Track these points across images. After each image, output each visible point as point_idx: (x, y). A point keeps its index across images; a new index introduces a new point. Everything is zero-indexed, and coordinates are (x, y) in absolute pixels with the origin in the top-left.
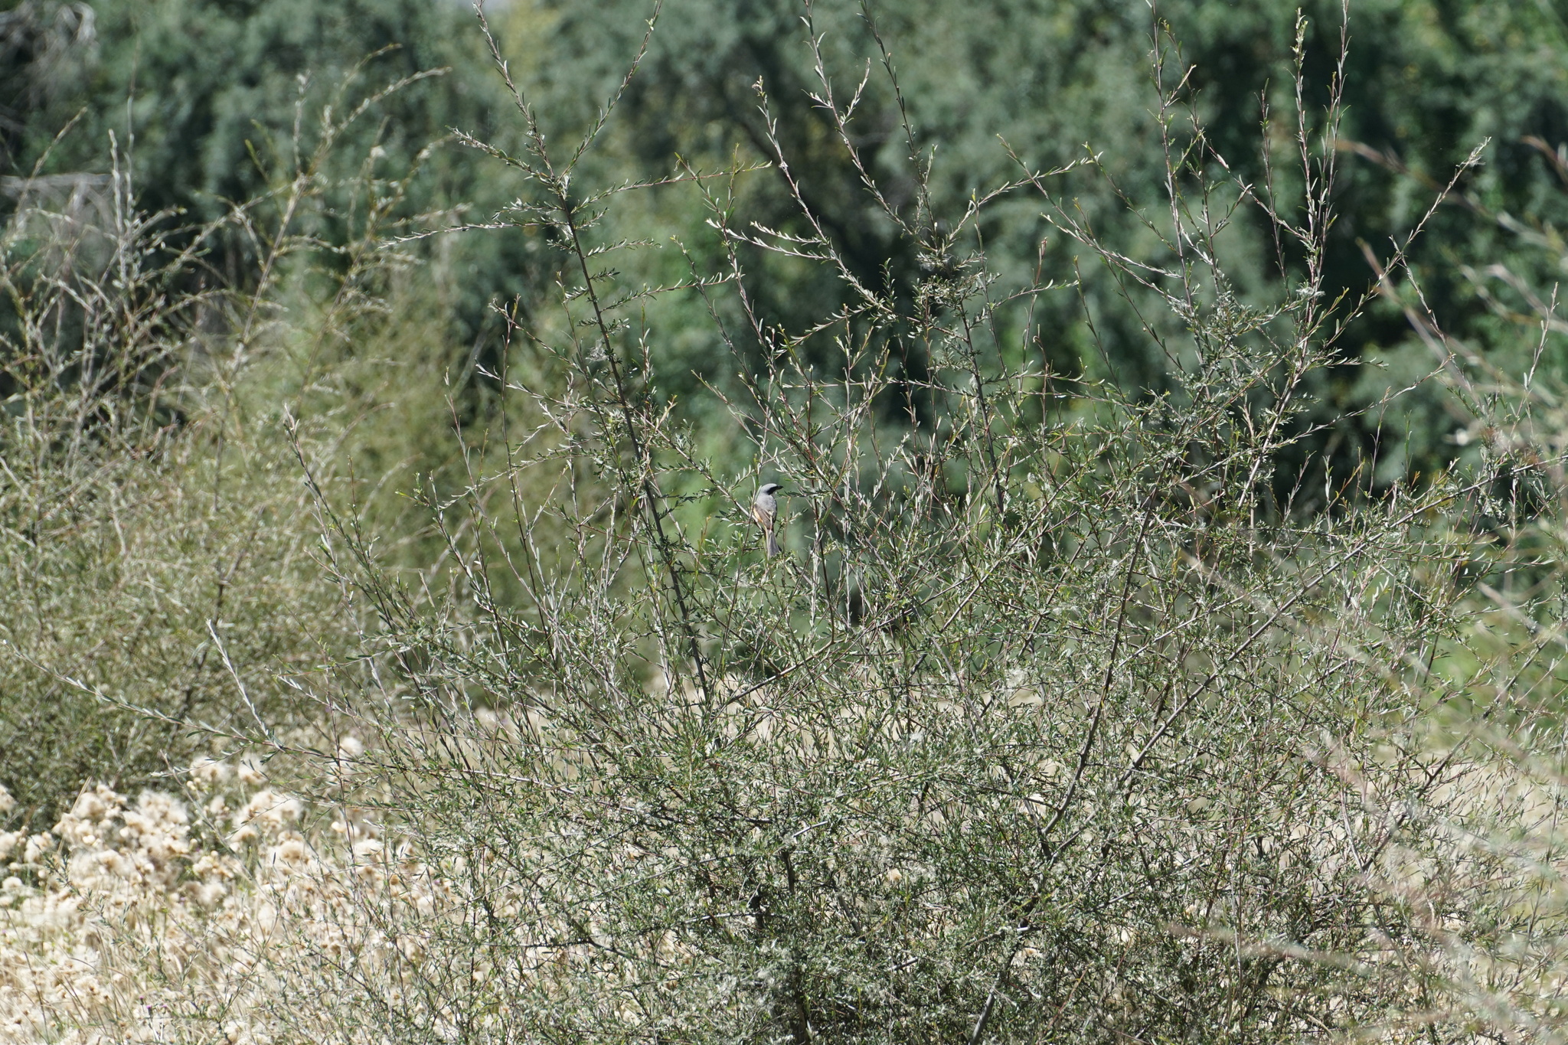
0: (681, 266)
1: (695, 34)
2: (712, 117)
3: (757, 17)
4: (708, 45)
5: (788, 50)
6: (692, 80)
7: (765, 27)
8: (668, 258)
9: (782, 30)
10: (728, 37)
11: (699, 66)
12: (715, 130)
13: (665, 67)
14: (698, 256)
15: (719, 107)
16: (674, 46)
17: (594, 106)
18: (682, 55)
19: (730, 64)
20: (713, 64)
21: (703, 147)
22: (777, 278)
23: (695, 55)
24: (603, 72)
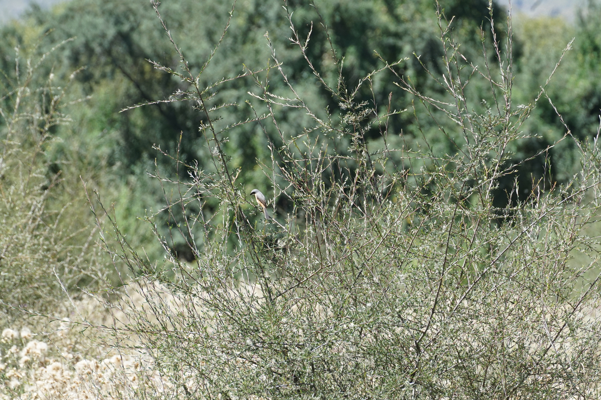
0: (98, 125)
1: (98, 32)
2: (106, 64)
3: (122, 24)
4: (103, 36)
5: (135, 37)
6: (98, 50)
7: (126, 27)
8: (91, 121)
9: (132, 29)
10: (111, 32)
11: (101, 45)
12: (108, 69)
13: (87, 46)
14: (104, 119)
15: (109, 60)
16: (89, 36)
17: (60, 61)
18: (94, 40)
19: (112, 43)
20: (106, 44)
21: (104, 76)
22: (135, 125)
23: (98, 40)
24: (63, 48)
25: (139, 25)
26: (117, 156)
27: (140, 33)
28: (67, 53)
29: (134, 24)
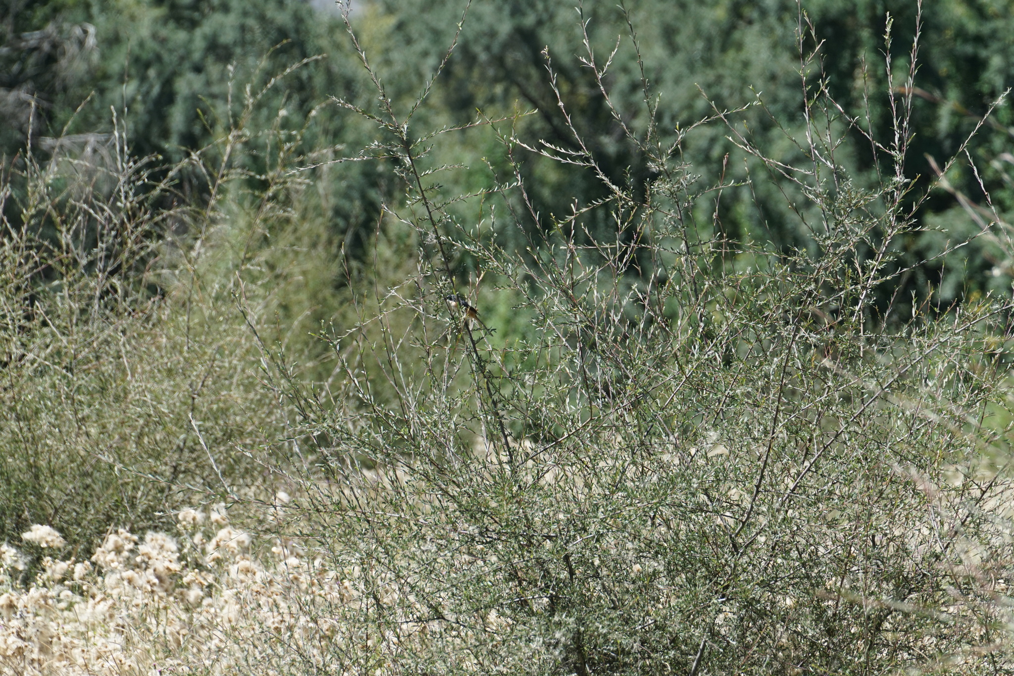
0: (481, 179)
1: (484, 27)
2: (496, 80)
3: (523, 14)
4: (492, 34)
5: (545, 35)
6: (483, 57)
7: (529, 20)
8: (470, 174)
9: (540, 23)
10: (505, 28)
11: (488, 48)
12: (499, 89)
13: (465, 49)
15: (501, 74)
16: (470, 35)
17: (421, 76)
18: (476, 40)
19: (507, 46)
20: (496, 48)
21: (491, 100)
22: (543, 182)
23: (484, 41)
24: (425, 54)
25: (552, 17)
26: (510, 232)
27: (553, 30)
28: (432, 61)
29: (545, 16)
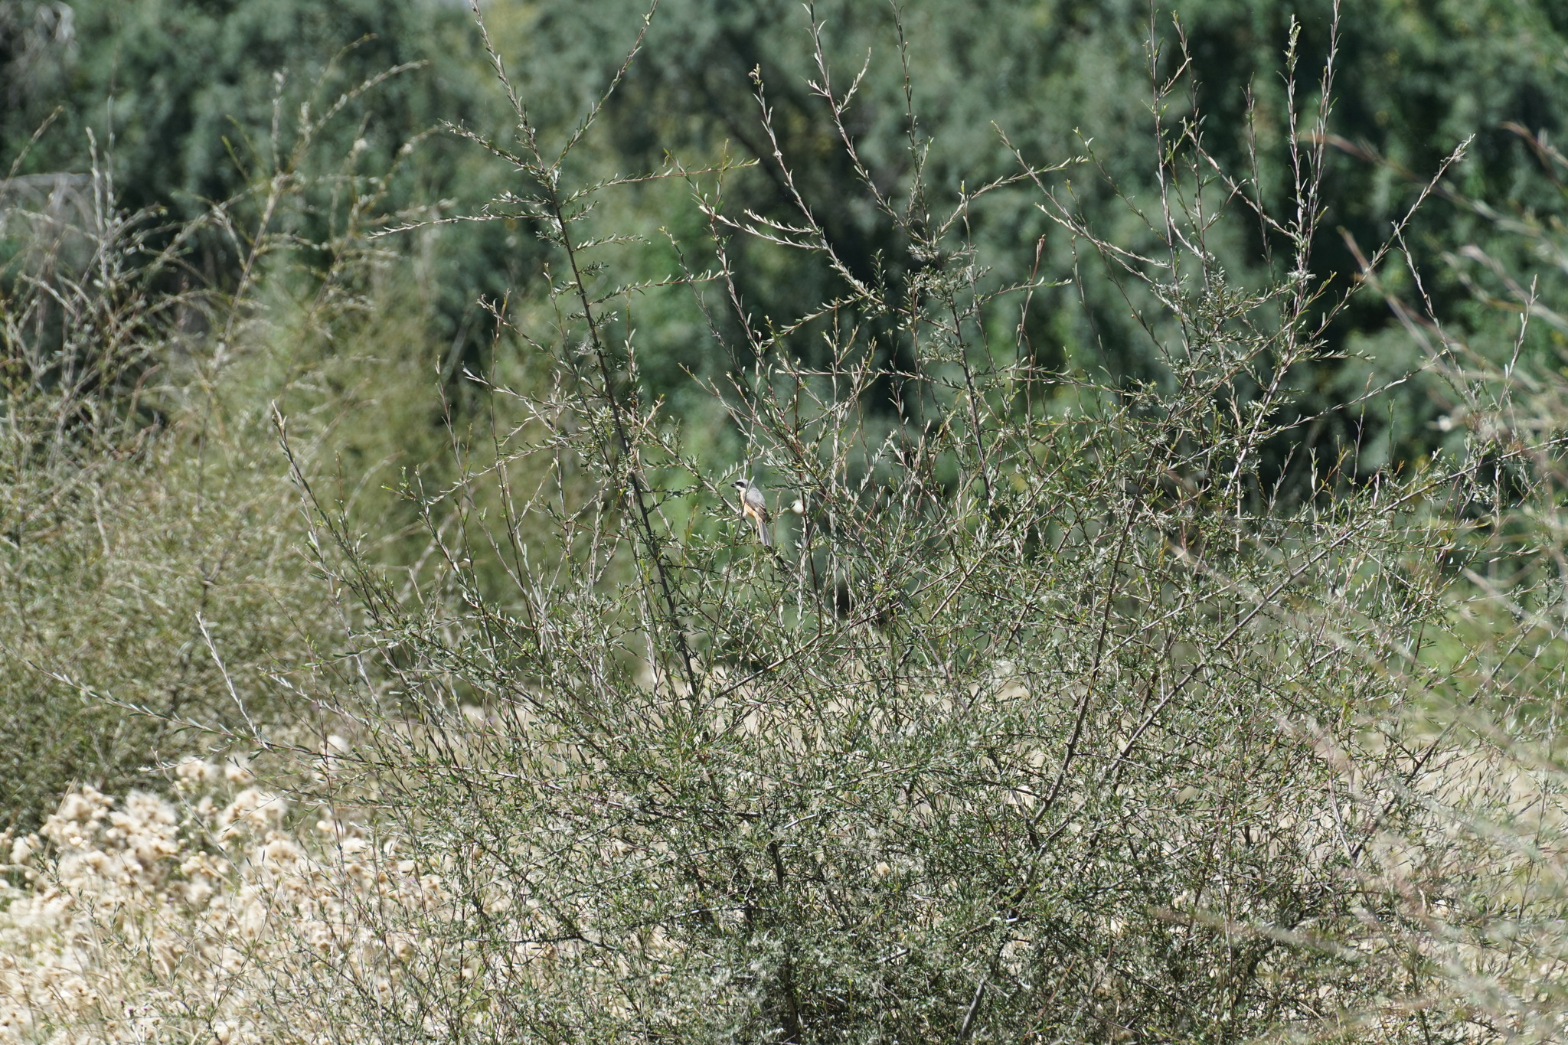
0: (662, 261)
1: (673, 27)
2: (693, 110)
3: (735, 9)
4: (687, 38)
5: (768, 43)
6: (672, 73)
7: (744, 19)
8: (648, 252)
9: (761, 23)
10: (707, 30)
11: (679, 60)
12: (695, 124)
13: (644, 60)
14: (684, 250)
15: (700, 99)
16: (653, 39)
17: (575, 101)
18: (662, 47)
19: (710, 57)
20: (692, 58)
21: (683, 141)
22: (759, 270)
23: (674, 48)
24: (583, 66)
25: (780, 16)
26: (706, 344)
27: (781, 35)
28: (593, 77)
29: (769, 13)
